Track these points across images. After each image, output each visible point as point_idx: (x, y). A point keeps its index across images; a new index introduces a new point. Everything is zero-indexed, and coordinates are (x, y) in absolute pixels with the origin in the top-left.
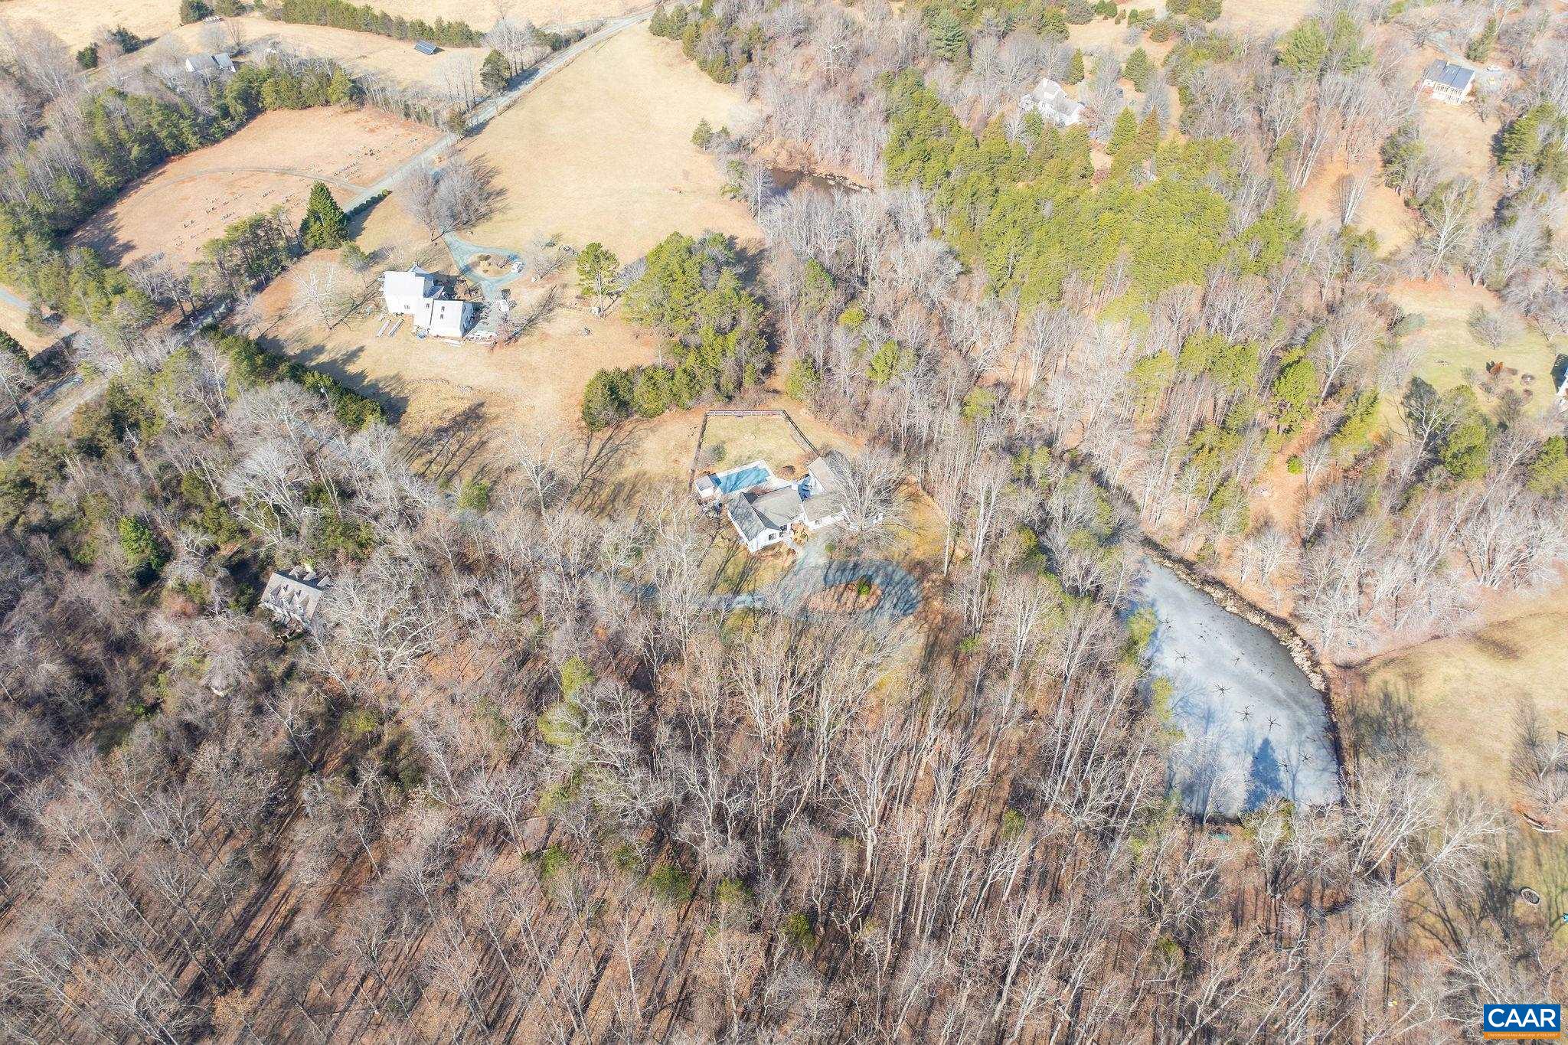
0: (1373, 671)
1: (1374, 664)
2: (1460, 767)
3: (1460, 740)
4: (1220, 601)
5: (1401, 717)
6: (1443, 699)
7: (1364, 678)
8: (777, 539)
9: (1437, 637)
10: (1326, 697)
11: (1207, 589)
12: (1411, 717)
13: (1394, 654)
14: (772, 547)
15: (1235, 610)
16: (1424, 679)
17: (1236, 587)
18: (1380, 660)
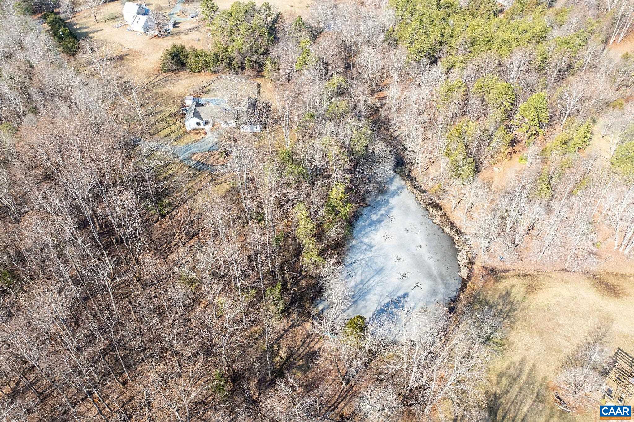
0: (507, 277)
1: (510, 273)
2: (527, 348)
3: (540, 333)
4: (432, 216)
5: (508, 307)
6: (545, 306)
7: (498, 280)
8: (201, 126)
9: (566, 271)
10: (464, 283)
11: (430, 208)
12: (515, 310)
13: (528, 272)
14: (197, 129)
15: (438, 223)
16: (540, 291)
17: (448, 211)
18: (517, 272)
